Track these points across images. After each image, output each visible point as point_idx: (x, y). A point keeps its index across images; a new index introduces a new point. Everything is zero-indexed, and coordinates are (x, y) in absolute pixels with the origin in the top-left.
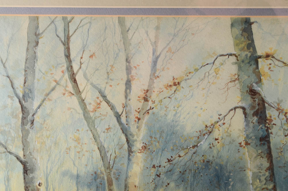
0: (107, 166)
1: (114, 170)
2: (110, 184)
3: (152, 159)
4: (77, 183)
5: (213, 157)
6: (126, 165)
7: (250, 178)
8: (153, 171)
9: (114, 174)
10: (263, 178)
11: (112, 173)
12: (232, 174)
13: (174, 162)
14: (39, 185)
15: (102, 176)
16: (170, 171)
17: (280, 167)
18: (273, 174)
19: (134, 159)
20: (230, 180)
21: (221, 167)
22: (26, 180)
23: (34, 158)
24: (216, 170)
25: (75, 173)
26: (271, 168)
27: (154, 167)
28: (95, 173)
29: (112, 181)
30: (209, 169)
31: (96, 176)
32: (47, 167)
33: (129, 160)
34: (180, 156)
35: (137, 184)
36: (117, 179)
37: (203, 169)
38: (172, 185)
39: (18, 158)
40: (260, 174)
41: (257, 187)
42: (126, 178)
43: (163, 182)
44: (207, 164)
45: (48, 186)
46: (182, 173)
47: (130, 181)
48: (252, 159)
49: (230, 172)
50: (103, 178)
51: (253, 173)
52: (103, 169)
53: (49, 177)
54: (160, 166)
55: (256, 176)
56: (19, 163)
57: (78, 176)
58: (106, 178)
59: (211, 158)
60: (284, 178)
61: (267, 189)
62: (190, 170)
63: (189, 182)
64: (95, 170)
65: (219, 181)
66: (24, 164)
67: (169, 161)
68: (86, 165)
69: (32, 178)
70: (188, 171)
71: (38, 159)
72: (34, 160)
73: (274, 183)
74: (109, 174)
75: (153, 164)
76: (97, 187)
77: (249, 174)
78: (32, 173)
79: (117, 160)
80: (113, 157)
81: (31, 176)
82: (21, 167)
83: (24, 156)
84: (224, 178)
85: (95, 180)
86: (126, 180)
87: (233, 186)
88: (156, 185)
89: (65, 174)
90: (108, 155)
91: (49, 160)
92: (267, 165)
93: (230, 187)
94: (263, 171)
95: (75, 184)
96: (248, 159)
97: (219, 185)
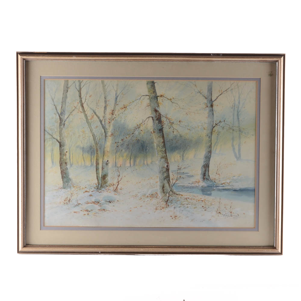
0: (96, 143)
1: (99, 145)
2: (97, 151)
3: (115, 140)
4: (83, 151)
5: (140, 138)
6: (104, 142)
7: (156, 146)
8: (116, 145)
9: (99, 146)
10: (161, 146)
11: (98, 146)
12: (148, 145)
13: (124, 140)
14: (66, 152)
15: (93, 147)
16: (123, 144)
17: (167, 141)
18: (165, 144)
19: (107, 140)
20: (147, 147)
21: (144, 142)
22: (61, 150)
23: (64, 140)
24: (141, 143)
25: (82, 146)
26: (164, 142)
27: (116, 143)
28: (91, 146)
29: (98, 149)
30: (139, 143)
31: (91, 147)
32: (70, 144)
33: (105, 140)
34: (127, 138)
35: (109, 151)
36: (100, 149)
37: (136, 143)
38: (123, 150)
39: (57, 141)
40: (159, 145)
41: (158, 150)
42: (104, 148)
43: (119, 149)
44: (138, 141)
45: (70, 152)
46: (128, 145)
47: (105, 149)
48: (156, 138)
49: (147, 144)
50: (94, 148)
51: (157, 144)
52: (94, 144)
53: (71, 149)
54: (118, 142)
55: (158, 146)
56: (58, 142)
57: (83, 148)
58: (95, 148)
59: (139, 139)
60: (169, 146)
61: (162, 151)
62: (131, 144)
63: (131, 149)
64: (91, 145)
65: (143, 148)
66: (60, 143)
67: (122, 140)
68: (87, 143)
69: (63, 149)
70: (130, 144)
71: (66, 141)
72: (64, 141)
73: (165, 148)
74: (96, 147)
75: (115, 141)
76: (92, 152)
77: (155, 145)
78: (63, 147)
79: (100, 140)
80: (98, 139)
81: (63, 148)
82: (59, 144)
83: (60, 139)
84: (145, 147)
85: (91, 149)
86: (104, 149)
87: (148, 150)
88: (117, 151)
89: (78, 147)
90: (96, 138)
91: (71, 141)
92: (162, 141)
93: (147, 151)
94: (161, 143)
95: (82, 151)
96: (155, 138)
97: (143, 150)
